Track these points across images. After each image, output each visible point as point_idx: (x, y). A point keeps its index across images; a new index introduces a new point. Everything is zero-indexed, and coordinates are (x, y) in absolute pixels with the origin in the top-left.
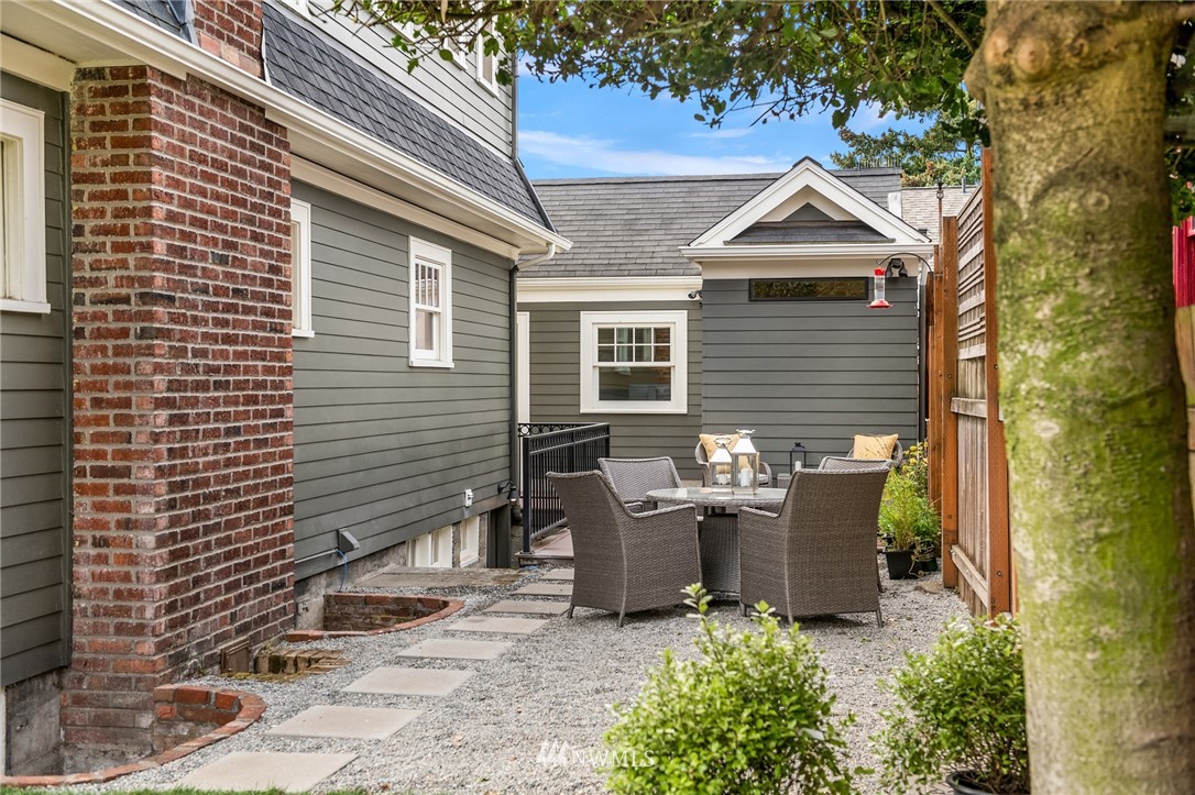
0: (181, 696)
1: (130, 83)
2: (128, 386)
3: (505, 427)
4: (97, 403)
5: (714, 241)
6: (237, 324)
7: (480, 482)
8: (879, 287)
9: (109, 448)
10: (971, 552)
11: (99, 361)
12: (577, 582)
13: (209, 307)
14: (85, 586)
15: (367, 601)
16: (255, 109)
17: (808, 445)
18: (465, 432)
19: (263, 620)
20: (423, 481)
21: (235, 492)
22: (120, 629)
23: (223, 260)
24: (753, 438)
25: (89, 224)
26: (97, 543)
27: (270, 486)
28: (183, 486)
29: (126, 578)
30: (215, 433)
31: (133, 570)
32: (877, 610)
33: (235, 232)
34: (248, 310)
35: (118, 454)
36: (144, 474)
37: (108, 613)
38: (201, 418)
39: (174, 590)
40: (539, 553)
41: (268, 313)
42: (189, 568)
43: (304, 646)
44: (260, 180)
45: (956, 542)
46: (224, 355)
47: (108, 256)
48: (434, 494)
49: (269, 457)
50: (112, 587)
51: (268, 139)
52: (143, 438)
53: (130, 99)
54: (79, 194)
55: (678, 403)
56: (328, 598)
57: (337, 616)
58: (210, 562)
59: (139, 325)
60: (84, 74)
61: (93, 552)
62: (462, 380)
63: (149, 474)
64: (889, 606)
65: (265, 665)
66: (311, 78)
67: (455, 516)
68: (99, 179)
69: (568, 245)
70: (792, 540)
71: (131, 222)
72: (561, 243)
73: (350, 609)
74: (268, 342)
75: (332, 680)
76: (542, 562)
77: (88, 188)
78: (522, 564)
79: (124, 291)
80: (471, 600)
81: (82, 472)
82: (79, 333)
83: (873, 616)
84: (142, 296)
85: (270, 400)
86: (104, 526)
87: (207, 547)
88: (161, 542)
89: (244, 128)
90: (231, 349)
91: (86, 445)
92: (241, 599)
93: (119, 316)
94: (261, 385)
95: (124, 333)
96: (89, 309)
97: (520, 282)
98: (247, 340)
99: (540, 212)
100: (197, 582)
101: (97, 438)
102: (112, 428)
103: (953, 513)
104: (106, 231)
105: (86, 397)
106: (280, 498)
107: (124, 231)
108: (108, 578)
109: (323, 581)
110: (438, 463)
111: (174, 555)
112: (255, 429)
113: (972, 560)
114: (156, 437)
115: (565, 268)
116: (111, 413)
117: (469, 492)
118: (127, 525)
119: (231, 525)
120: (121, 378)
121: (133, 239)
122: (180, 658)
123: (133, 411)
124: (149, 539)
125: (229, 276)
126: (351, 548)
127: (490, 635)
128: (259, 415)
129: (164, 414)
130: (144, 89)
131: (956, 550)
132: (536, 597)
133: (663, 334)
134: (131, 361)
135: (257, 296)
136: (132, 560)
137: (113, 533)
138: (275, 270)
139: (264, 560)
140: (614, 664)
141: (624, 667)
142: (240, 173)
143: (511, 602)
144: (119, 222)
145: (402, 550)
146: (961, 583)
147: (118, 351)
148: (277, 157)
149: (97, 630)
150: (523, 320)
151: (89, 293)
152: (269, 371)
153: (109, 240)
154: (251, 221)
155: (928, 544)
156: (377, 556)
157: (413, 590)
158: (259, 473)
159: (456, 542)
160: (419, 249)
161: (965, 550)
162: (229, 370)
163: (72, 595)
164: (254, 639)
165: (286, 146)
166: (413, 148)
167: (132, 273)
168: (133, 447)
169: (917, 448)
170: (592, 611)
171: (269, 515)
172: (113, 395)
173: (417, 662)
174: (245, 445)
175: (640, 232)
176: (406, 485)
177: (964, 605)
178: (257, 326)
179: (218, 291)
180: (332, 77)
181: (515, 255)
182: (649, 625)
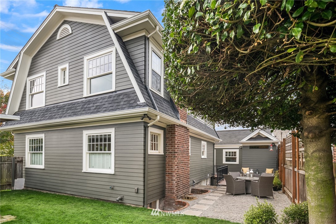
0: (178, 202)
1: (173, 126)
2: (172, 163)
3: (213, 166)
4: (169, 165)
5: (244, 140)
6: (184, 155)
7: (210, 173)
8: (271, 148)
9: (170, 171)
10: (288, 188)
11: (169, 160)
12: (227, 189)
13: (181, 153)
14: (167, 187)
15: (197, 190)
16: (186, 128)
17: (259, 170)
18: (208, 167)
19: (186, 192)
20: (203, 173)
21: (183, 176)
22: (171, 193)
23: (182, 147)
24: (253, 170)
25: (168, 144)
26: (168, 182)
27: (187, 175)
28: (178, 175)
29: (172, 187)
30: (181, 169)
31: (172, 186)
32: (273, 196)
33: (184, 143)
34: (185, 153)
35: (171, 171)
36: (174, 174)
37: (170, 191)
38: (180, 167)
39: (177, 188)
40: (219, 184)
41: (187, 153)
42: (179, 186)
43: (191, 196)
44: (186, 136)
45: (285, 186)
46: (182, 159)
47: (170, 147)
48: (204, 175)
49: (187, 171)
50: (170, 188)
51: (187, 131)
52: (174, 170)
53: (173, 128)
54: (167, 140)
55: (237, 162)
56: (192, 189)
57: (194, 191)
58: (181, 185)
59: (174, 156)
60: (167, 125)
61: (168, 183)
62: (208, 160)
63: (175, 174)
64: (275, 196)
65: (187, 198)
66: (191, 122)
67: (207, 178)
68: (169, 138)
69: (222, 140)
70: (260, 186)
71: (173, 143)
72: (221, 140)
73: (195, 191)
74: (187, 157)
75: (196, 201)
76: (220, 185)
77: (168, 139)
78: (217, 185)
79: (172, 152)
80: (211, 190)
81: (167, 173)
82: (167, 157)
83: (272, 197)
84: (174, 152)
85: (187, 164)
86: (169, 180)
87: (180, 183)
88: (176, 182)
89: (185, 130)
90: (183, 158)
91: (167, 170)
92: (184, 189)
93: (171, 155)
94: (186, 162)
95: (172, 157)
96: (168, 154)
97: (215, 145)
98: (185, 157)
99: (218, 136)
100: (179, 187)
101: (168, 169)
102: (170, 168)
103: (284, 182)
104: (170, 144)
105: (167, 164)
106: (188, 177)
107: (172, 144)
108: (170, 186)
109: (191, 187)
110: (205, 171)
111: (177, 184)
112: (185, 168)
113: (288, 190)
114: (175, 170)
115: (221, 143)
116: (170, 166)
117: (208, 175)
118: (172, 180)
119: (183, 180)
120: (171, 162)
121: (173, 145)
122: (178, 197)
123: (173, 166)
124: (175, 182)
125: (183, 149)
126: (195, 182)
127: (216, 196)
128: (186, 166)
129: (176, 167)
130: (175, 127)
131: (285, 188)
132: (220, 191)
133: (235, 153)
134: (173, 160)
135: (186, 151)
136: (172, 184)
137: (170, 181)
138: (188, 148)
139: (186, 185)
140: (234, 202)
141: (236, 202)
142: (184, 136)
143: (217, 191)
144: (171, 143)
145: (200, 183)
146: (286, 192)
147: (171, 159)
148: (188, 133)
149: (168, 193)
150: (215, 150)
151: (168, 152)
152: (187, 160)
153: (170, 145)
154: (185, 142)
155: (280, 186)
156: (197, 183)
157: (203, 188)
158: (186, 174)
159: (207, 182)
160: (203, 142)
161: (287, 188)
162: (183, 161)
163: (166, 188)
164: (185, 195)
165: (189, 132)
166: (203, 130)
167: (173, 149)
168: (173, 171)
169: (277, 171)
170: (229, 193)
171: (187, 179)
172: (170, 164)
173: (207, 199)
174: (184, 170)
175: (232, 138)
176: (201, 174)
177: (287, 196)
178: (186, 155)
179: (182, 151)
180: (194, 122)
181: (214, 142)
182: (238, 196)
